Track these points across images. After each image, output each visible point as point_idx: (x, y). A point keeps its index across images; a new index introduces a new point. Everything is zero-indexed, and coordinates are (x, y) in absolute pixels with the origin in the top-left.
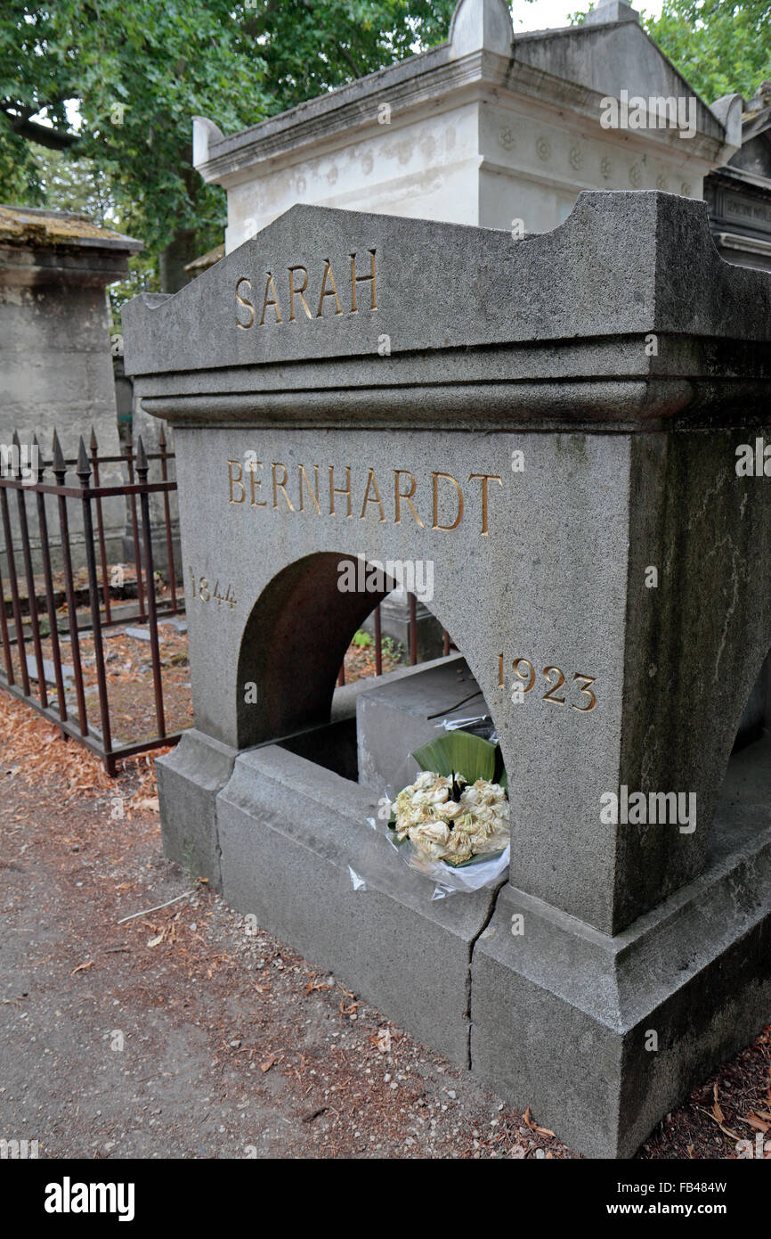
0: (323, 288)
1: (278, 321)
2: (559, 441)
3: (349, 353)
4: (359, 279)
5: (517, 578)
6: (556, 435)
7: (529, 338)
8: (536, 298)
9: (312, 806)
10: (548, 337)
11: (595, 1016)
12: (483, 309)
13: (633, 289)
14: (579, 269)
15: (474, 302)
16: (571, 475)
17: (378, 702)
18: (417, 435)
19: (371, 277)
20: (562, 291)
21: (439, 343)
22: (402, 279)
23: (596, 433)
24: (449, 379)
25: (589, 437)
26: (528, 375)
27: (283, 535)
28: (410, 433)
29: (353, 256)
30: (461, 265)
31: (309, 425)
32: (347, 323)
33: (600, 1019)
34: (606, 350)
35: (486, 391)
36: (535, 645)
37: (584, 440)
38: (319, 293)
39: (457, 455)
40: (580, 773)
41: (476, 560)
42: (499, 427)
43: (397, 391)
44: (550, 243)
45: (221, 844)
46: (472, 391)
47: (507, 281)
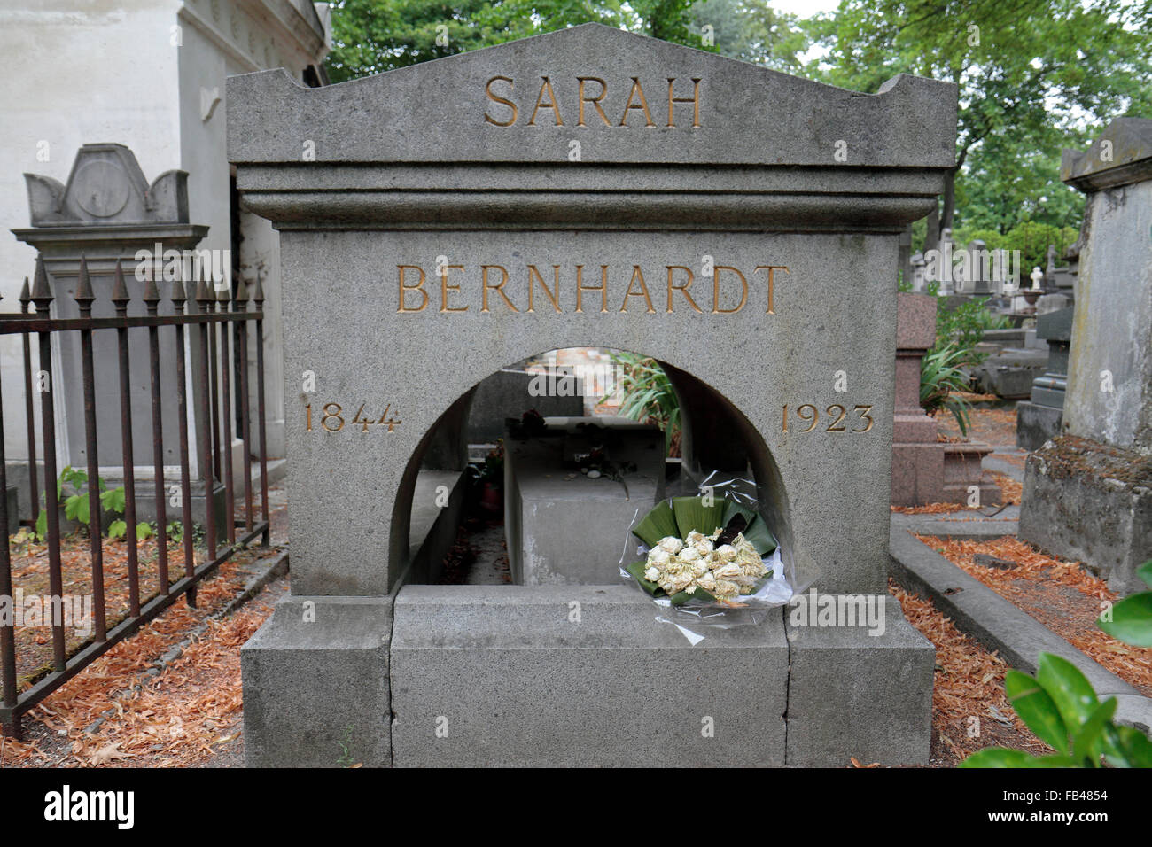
0: (629, 102)
1: (556, 124)
2: (842, 240)
3: (662, 160)
4: (674, 100)
5: (803, 343)
6: (839, 235)
7: (859, 164)
8: (866, 137)
9: (542, 612)
10: (875, 164)
11: (911, 646)
12: (816, 139)
13: (941, 140)
14: (901, 122)
15: (808, 134)
16: (852, 263)
17: (556, 502)
18: (697, 236)
19: (693, 101)
20: (887, 135)
21: (771, 161)
22: (731, 107)
23: (874, 233)
24: (772, 189)
25: (867, 237)
26: (847, 189)
27: (497, 338)
28: (687, 235)
29: (670, 80)
30: (796, 105)
31: (556, 226)
32: (662, 135)
33: (916, 647)
34: (912, 177)
35: (805, 200)
36: (818, 392)
37: (863, 239)
38: (624, 105)
39: (742, 252)
40: (860, 479)
41: (761, 334)
42: (792, 229)
43: (707, 197)
44: (878, 102)
45: (396, 706)
46: (790, 200)
47: (840, 123)
